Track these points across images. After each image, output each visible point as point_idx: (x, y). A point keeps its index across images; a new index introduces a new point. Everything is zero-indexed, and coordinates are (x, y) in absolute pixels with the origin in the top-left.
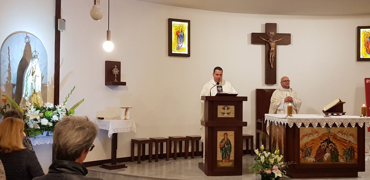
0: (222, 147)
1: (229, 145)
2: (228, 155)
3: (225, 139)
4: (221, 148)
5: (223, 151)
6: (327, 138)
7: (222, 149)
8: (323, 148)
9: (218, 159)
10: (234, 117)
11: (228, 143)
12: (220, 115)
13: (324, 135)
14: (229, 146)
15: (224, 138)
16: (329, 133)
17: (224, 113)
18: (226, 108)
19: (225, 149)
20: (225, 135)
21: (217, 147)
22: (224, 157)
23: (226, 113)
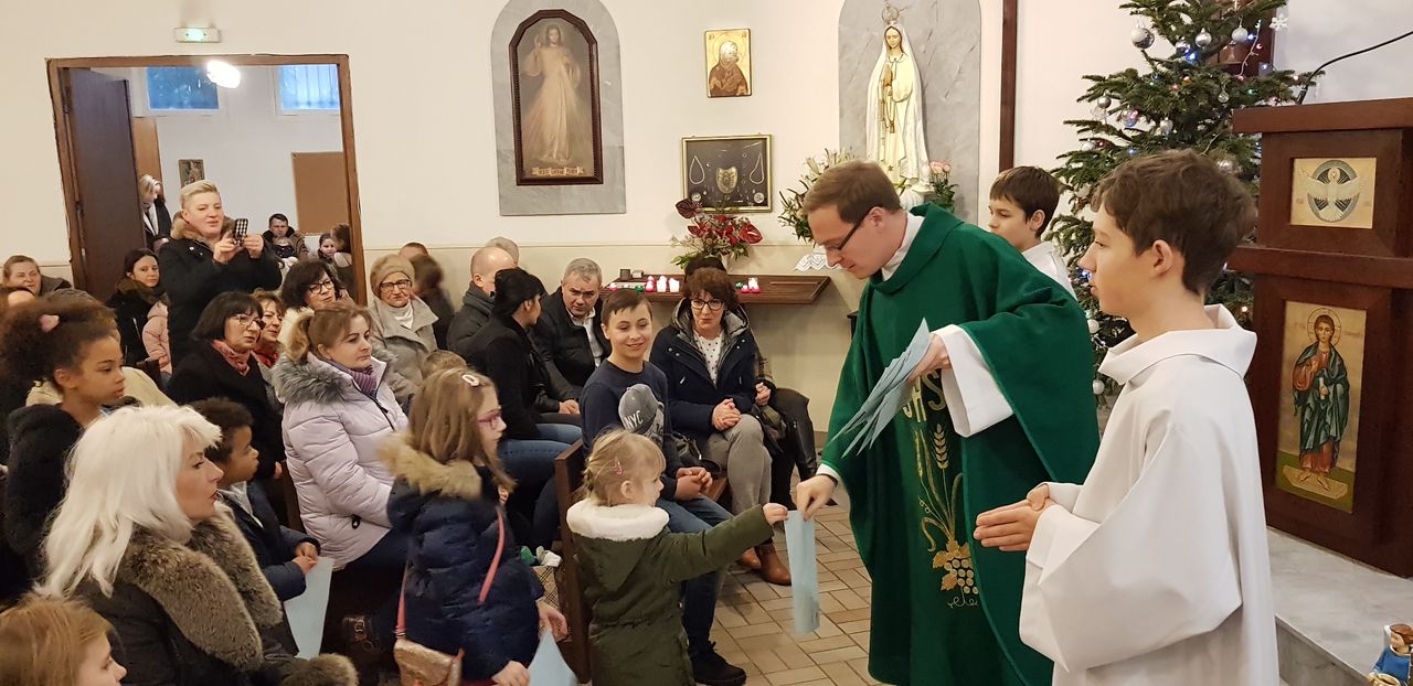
0: (1302, 387)
1: (1339, 386)
2: (1328, 437)
3: (1323, 347)
4: (1299, 392)
5: (1308, 411)
7: (1301, 400)
9: (1282, 449)
10: (1371, 227)
11: (1338, 375)
12: (1303, 215)
14: (1335, 387)
15: (1318, 343)
17: (1321, 204)
18: (1334, 172)
19: (1318, 402)
20: (1324, 325)
21: (1284, 383)
22: (1309, 445)
23: (1332, 200)
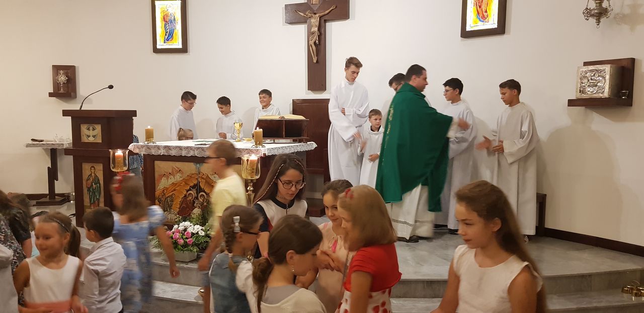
0: (89, 186)
1: (98, 184)
2: (97, 199)
3: (93, 175)
4: (88, 188)
5: (91, 194)
6: (196, 182)
7: (89, 190)
8: (190, 200)
9: (85, 205)
10: (101, 142)
11: (97, 181)
12: (85, 139)
13: (190, 177)
15: (91, 174)
16: (199, 174)
17: (89, 136)
18: (91, 128)
19: (93, 189)
20: (93, 169)
21: (84, 186)
22: (92, 202)
23: (91, 135)
